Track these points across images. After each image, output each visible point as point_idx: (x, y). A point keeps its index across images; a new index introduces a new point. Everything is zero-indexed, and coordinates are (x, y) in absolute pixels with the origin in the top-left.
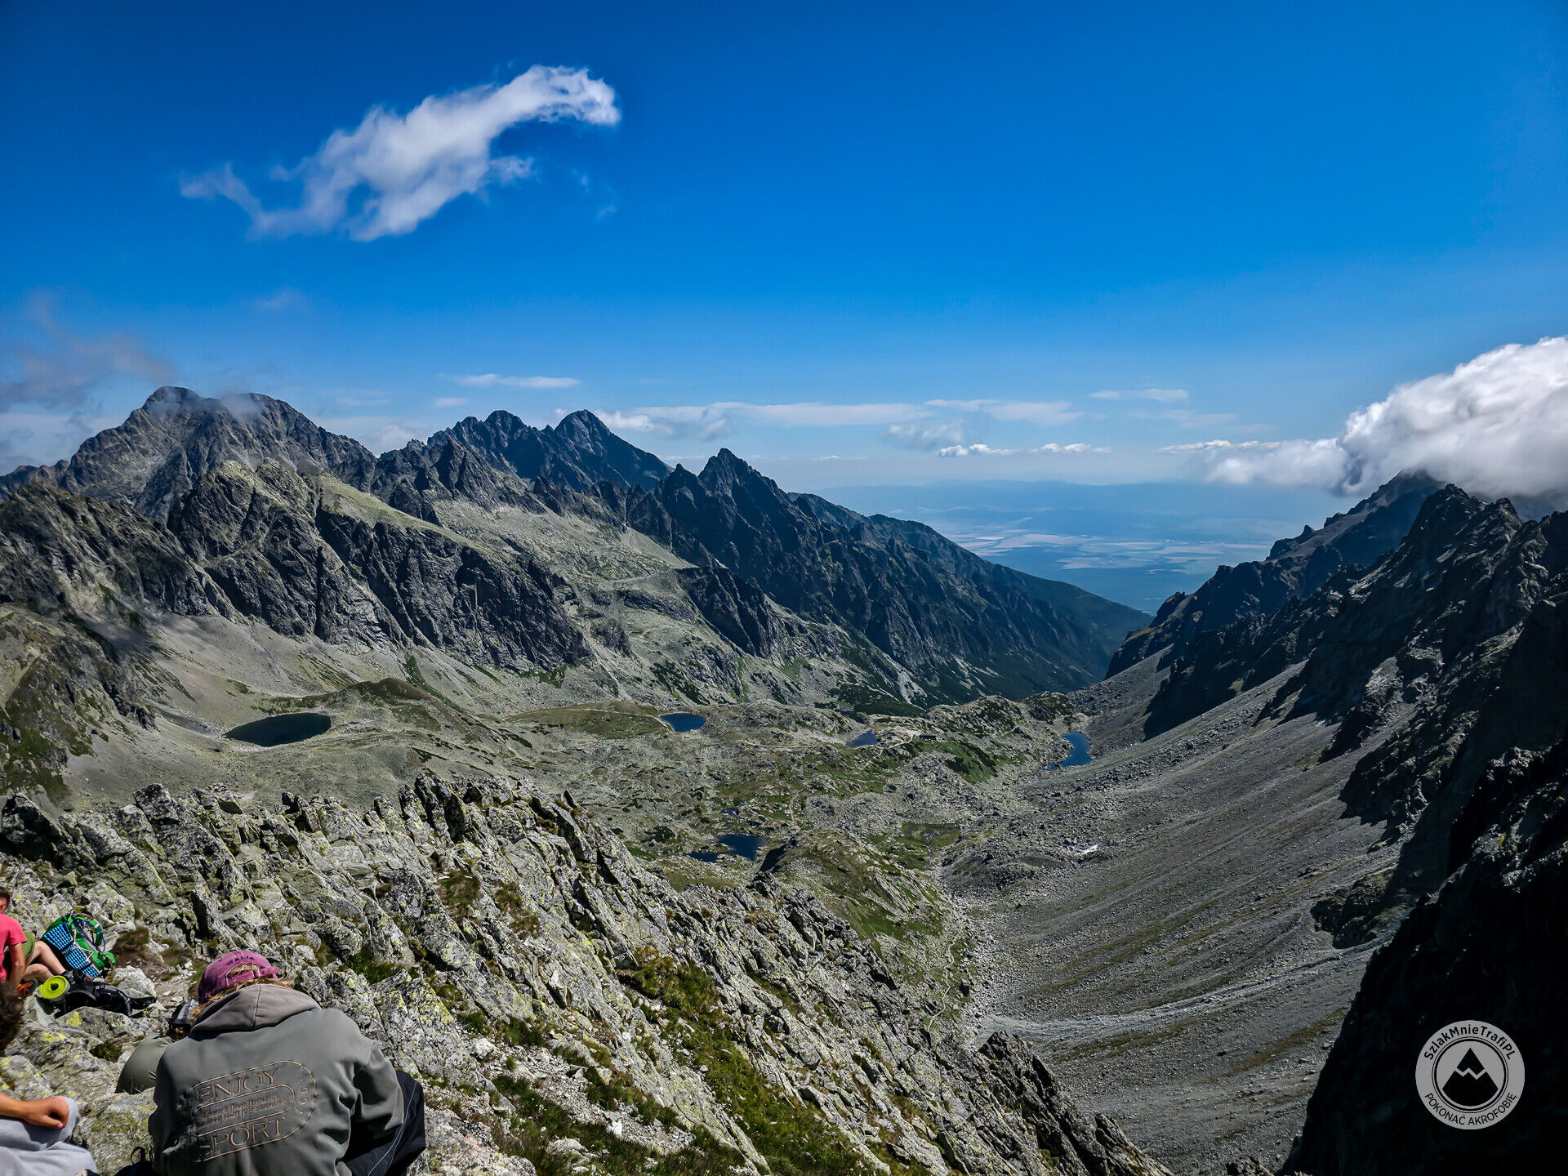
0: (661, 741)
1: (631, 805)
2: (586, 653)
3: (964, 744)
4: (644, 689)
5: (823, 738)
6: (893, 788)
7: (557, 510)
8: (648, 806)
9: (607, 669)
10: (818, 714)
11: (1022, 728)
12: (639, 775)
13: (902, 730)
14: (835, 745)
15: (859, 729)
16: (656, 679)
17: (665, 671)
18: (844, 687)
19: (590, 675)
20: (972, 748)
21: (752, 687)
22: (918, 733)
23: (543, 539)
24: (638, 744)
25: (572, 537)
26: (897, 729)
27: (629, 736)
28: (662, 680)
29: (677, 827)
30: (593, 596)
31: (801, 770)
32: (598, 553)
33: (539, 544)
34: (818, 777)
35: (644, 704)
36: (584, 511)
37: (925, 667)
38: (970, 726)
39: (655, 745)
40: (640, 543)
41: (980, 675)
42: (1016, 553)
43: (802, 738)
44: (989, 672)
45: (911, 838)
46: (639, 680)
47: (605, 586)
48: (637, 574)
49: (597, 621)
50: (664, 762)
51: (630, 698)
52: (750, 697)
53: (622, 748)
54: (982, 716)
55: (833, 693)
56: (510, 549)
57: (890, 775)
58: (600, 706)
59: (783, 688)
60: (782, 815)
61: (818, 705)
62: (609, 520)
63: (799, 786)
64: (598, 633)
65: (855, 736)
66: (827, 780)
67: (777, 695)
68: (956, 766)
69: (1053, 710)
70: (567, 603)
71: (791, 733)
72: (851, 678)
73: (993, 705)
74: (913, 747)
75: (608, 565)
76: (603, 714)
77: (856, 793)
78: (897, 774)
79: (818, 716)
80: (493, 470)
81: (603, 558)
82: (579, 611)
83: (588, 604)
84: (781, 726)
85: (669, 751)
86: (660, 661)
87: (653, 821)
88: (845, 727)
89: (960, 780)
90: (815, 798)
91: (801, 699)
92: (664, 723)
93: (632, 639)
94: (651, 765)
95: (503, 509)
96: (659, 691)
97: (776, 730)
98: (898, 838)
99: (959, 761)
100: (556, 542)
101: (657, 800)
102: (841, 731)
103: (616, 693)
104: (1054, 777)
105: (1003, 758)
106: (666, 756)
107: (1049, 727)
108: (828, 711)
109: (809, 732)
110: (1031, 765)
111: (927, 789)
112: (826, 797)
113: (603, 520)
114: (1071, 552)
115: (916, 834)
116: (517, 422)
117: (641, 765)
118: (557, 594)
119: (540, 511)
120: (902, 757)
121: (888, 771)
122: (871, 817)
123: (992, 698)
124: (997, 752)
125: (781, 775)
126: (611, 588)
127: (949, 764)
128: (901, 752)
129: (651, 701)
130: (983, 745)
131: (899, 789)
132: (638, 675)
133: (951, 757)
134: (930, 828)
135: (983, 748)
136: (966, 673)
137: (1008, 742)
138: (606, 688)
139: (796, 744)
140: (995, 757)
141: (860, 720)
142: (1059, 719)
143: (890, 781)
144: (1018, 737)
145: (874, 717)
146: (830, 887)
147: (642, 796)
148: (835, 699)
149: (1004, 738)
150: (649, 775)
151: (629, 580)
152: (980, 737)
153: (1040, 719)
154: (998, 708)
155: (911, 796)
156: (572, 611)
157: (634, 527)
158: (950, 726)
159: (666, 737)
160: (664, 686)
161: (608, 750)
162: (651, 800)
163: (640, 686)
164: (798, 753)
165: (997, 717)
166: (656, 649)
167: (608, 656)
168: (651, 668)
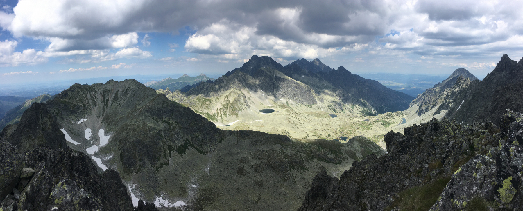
1: (324, 130)
2: (316, 102)
3: (384, 120)
5: (359, 120)
6: (372, 129)
9: (320, 105)
11: (394, 117)
12: (325, 125)
13: (374, 118)
14: (361, 121)
15: (365, 118)
19: (317, 106)
20: (386, 121)
21: (345, 110)
22: (376, 119)
24: (325, 119)
26: (372, 118)
27: (323, 118)
28: (329, 108)
29: (332, 134)
31: (355, 125)
32: (318, 84)
34: (358, 127)
37: (377, 107)
38: (385, 117)
39: (328, 120)
41: (386, 108)
42: (393, 87)
43: (355, 120)
44: (388, 108)
45: (375, 138)
47: (320, 90)
49: (318, 97)
50: (330, 123)
51: (324, 111)
52: (345, 112)
53: (322, 120)
54: (387, 116)
55: (360, 112)
57: (371, 127)
58: (318, 112)
59: (351, 111)
60: (351, 133)
61: (358, 114)
63: (354, 128)
64: (318, 99)
68: (383, 125)
69: (399, 114)
71: (353, 119)
72: (364, 109)
73: (389, 114)
74: (375, 122)
75: (320, 87)
77: (365, 130)
79: (358, 116)
84: (351, 117)
85: (330, 121)
86: (329, 105)
87: (327, 133)
88: (363, 118)
89: (384, 127)
90: (358, 130)
91: (355, 113)
92: (330, 116)
93: (324, 100)
94: (327, 123)
96: (329, 110)
97: (350, 118)
98: (373, 138)
103: (321, 110)
104: (400, 126)
105: (391, 123)
108: (360, 115)
109: (356, 118)
110: (396, 124)
111: (378, 129)
114: (401, 87)
115: (376, 137)
120: (373, 123)
123: (389, 112)
125: (351, 126)
129: (327, 112)
130: (388, 121)
132: (325, 107)
133: (382, 123)
134: (379, 136)
138: (319, 109)
139: (354, 121)
142: (401, 116)
144: (394, 119)
145: (368, 116)
146: (360, 146)
147: (326, 128)
149: (391, 119)
150: (327, 125)
151: (324, 89)
152: (387, 119)
153: (398, 116)
155: (375, 130)
157: (325, 80)
158: (382, 117)
159: (330, 118)
161: (320, 120)
163: (325, 109)
164: (354, 122)
165: (390, 116)
166: (328, 102)
167: (320, 103)
168: (327, 106)
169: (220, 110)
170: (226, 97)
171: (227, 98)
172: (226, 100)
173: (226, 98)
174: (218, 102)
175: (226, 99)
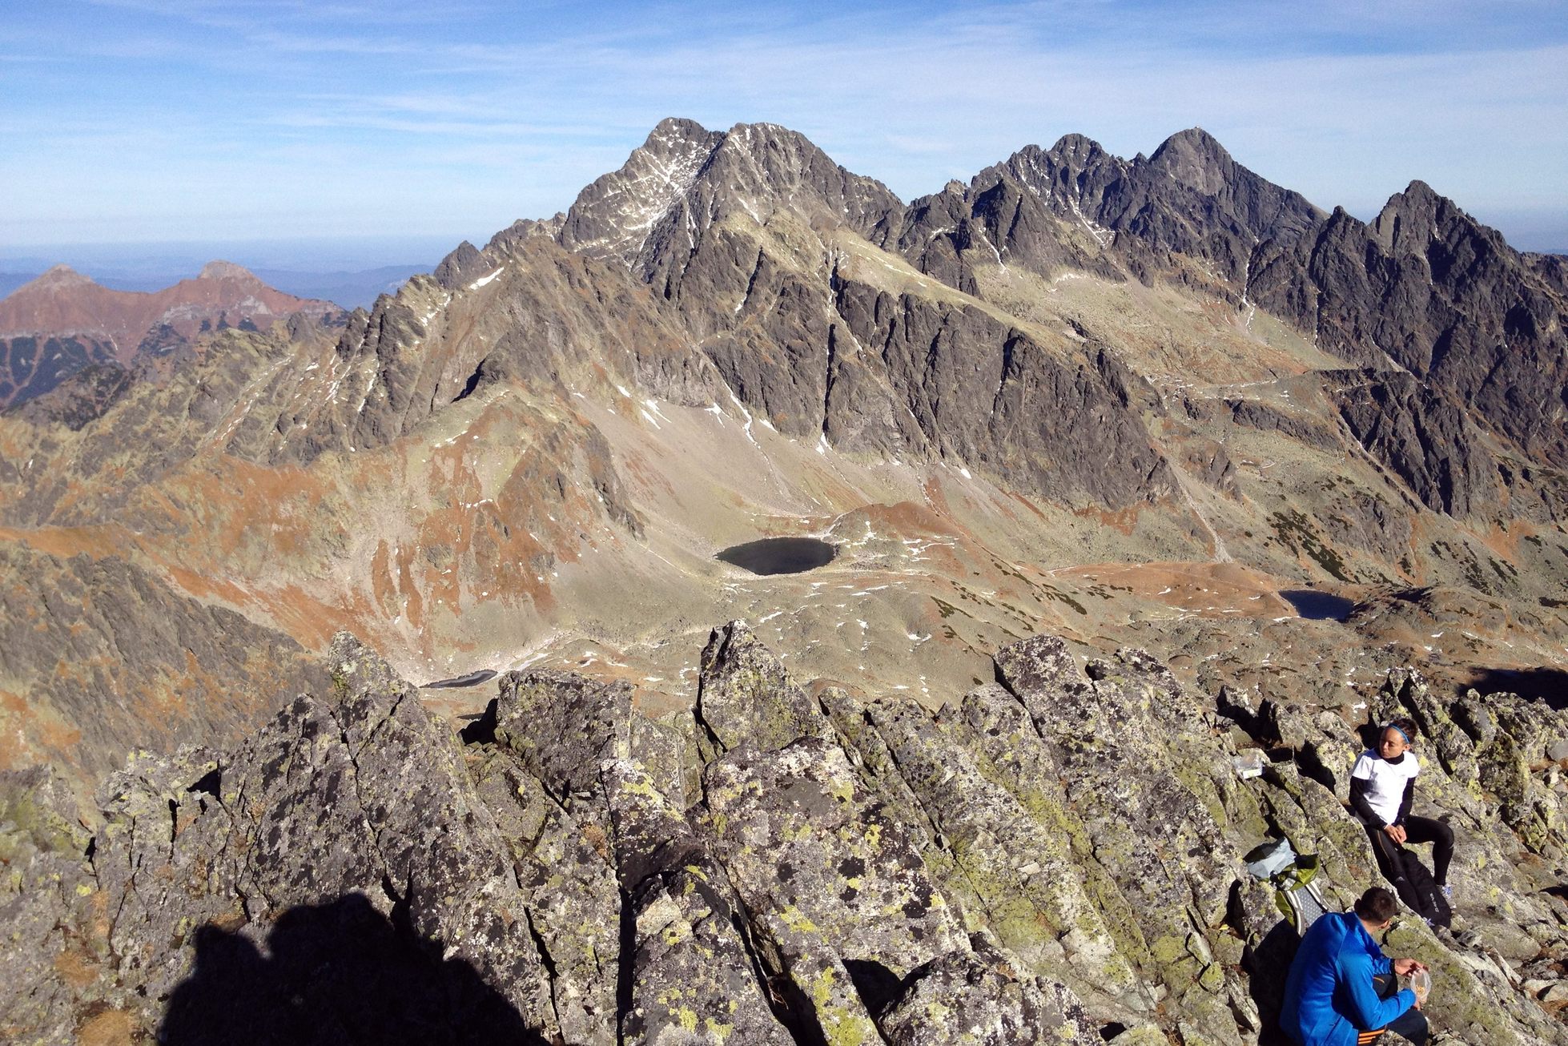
0: (1279, 627)
4: (1255, 549)
7: (1143, 278)
9: (1201, 514)
12: (1243, 674)
16: (1274, 536)
17: (1291, 525)
19: (1175, 522)
21: (1433, 563)
23: (1119, 321)
24: (1242, 629)
25: (1161, 318)
27: (1229, 616)
28: (1283, 538)
30: (1187, 405)
32: (1195, 342)
33: (1114, 328)
35: (1255, 570)
36: (1184, 279)
39: (1269, 632)
40: (1267, 332)
43: (1515, 648)
46: (1249, 534)
47: (1203, 393)
48: (1256, 377)
49: (1190, 443)
50: (1280, 661)
51: (1231, 560)
52: (1429, 578)
53: (1217, 632)
56: (1073, 333)
58: (1187, 567)
62: (1219, 293)
64: (1190, 458)
70: (1149, 413)
71: (1497, 641)
75: (1212, 360)
76: (1191, 578)
80: (1057, 220)
81: (1206, 351)
82: (1166, 425)
83: (1179, 417)
84: (1479, 628)
85: (1289, 645)
86: (1283, 510)
91: (1518, 590)
92: (1283, 602)
93: (1241, 473)
94: (1260, 663)
95: (1068, 276)
96: (1277, 552)
100: (1136, 326)
103: (1211, 551)
106: (1285, 652)
113: (1212, 293)
116: (1095, 149)
117: (1246, 660)
118: (1135, 400)
119: (1121, 279)
126: (1214, 396)
129: (1264, 565)
132: (1246, 527)
138: (1197, 542)
151: (1244, 384)
156: (1154, 426)
157: (1257, 302)
159: (1286, 623)
160: (1286, 547)
163: (1247, 542)
166: (1278, 491)
167: (1202, 496)
168: (1268, 520)
169: (404, 562)
170: (446, 451)
171: (460, 460)
172: (450, 476)
173: (451, 462)
174: (381, 494)
175: (448, 468)
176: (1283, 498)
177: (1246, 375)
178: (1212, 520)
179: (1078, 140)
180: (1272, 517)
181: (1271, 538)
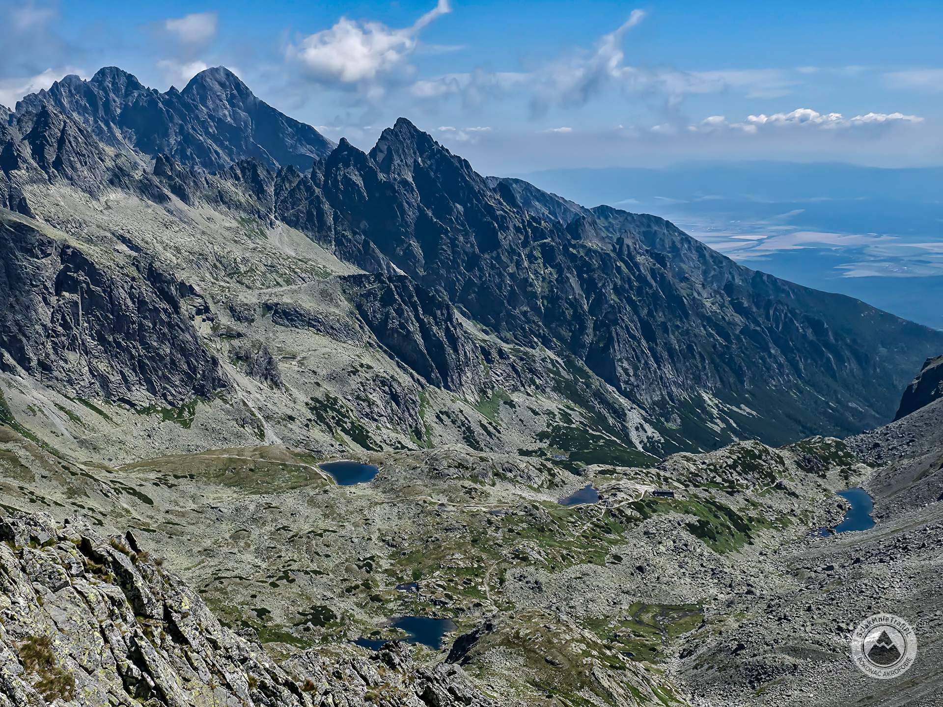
0: (320, 497)
1: (280, 578)
2: (222, 383)
3: (710, 502)
4: (298, 431)
5: (528, 495)
6: (618, 558)
7: (184, 198)
8: (302, 579)
9: (251, 404)
10: (522, 463)
11: (786, 482)
12: (291, 540)
13: (631, 485)
14: (544, 503)
15: (574, 483)
16: (313, 417)
17: (325, 408)
18: (557, 429)
19: (228, 412)
20: (721, 508)
21: (438, 429)
22: (651, 489)
23: (166, 235)
24: (290, 501)
25: (203, 233)
26: (624, 483)
27: (278, 491)
28: (321, 418)
29: (340, 606)
30: (232, 309)
31: (499, 535)
32: (237, 253)
33: (162, 243)
34: (521, 544)
35: (298, 450)
36: (220, 199)
37: (662, 404)
38: (718, 479)
39: (312, 502)
40: (292, 242)
41: (732, 414)
42: (782, 257)
43: (502, 494)
44: (745, 410)
45: (640, 622)
46: (291, 418)
47: (248, 298)
48: (288, 282)
49: (236, 342)
50: (322, 524)
51: (279, 441)
52: (435, 441)
53: (269, 506)
54: (733, 467)
55: (542, 436)
56: (123, 247)
57: (614, 543)
58: (240, 452)
59: (478, 430)
60: (475, 591)
61: (522, 453)
62: (252, 211)
63: (496, 556)
64: (238, 357)
65: (568, 491)
66: (532, 548)
67: (470, 439)
68: (700, 531)
69: (826, 459)
70: (198, 319)
71: (487, 488)
72: (566, 418)
73: (749, 453)
74: (644, 507)
75: (252, 270)
76: (245, 462)
77: (570, 564)
78: (623, 541)
79: (522, 466)
80: (101, 145)
81: (245, 260)
82: (214, 329)
83: (225, 320)
84: (474, 479)
85: (329, 510)
86: (319, 394)
87: (309, 598)
88: (557, 480)
89: (704, 548)
90: (518, 571)
91: (501, 445)
92: (324, 474)
93: (282, 366)
94: (307, 528)
95: (115, 195)
96: (317, 434)
97: (468, 484)
98: (623, 622)
99: (703, 524)
100: (184, 240)
101: (315, 572)
102: (552, 485)
103: (262, 435)
104: (826, 546)
105: (761, 521)
106: (326, 516)
107: (820, 481)
108: (535, 460)
109: (510, 486)
110: (796, 530)
111: (662, 560)
112: (532, 569)
113: (245, 210)
114: (854, 255)
115: (646, 617)
116: (132, 83)
117: (294, 528)
118: (185, 307)
120: (629, 519)
121: (612, 536)
122: (589, 595)
123: (748, 444)
124: (753, 514)
125: (474, 541)
126: (255, 300)
127: (691, 528)
128: (628, 512)
129: (306, 445)
130: (734, 504)
131: (625, 560)
132: (289, 413)
133: (693, 519)
134: (665, 610)
135: (734, 508)
136: (715, 412)
137: (767, 500)
138: (248, 429)
139: (493, 501)
140: (751, 519)
141: (577, 472)
142: (834, 472)
143: (614, 550)
144: (781, 494)
145: (595, 468)
146: (534, 684)
147: (295, 566)
148: (544, 445)
149: (762, 495)
150: (304, 540)
151: (278, 289)
152: (731, 494)
153: (810, 471)
154: (754, 457)
155: (640, 569)
156: (203, 328)
157: (284, 219)
158: (693, 479)
159: (326, 492)
160: (324, 427)
161: (252, 507)
162: (307, 573)
163: (291, 426)
164: (496, 514)
165: (753, 468)
166: (313, 379)
167: (251, 388)
168: (307, 404)
176: (318, 384)
177: (280, 280)
178: (260, 409)
179: (116, 72)
180: (310, 402)
181: (310, 420)
